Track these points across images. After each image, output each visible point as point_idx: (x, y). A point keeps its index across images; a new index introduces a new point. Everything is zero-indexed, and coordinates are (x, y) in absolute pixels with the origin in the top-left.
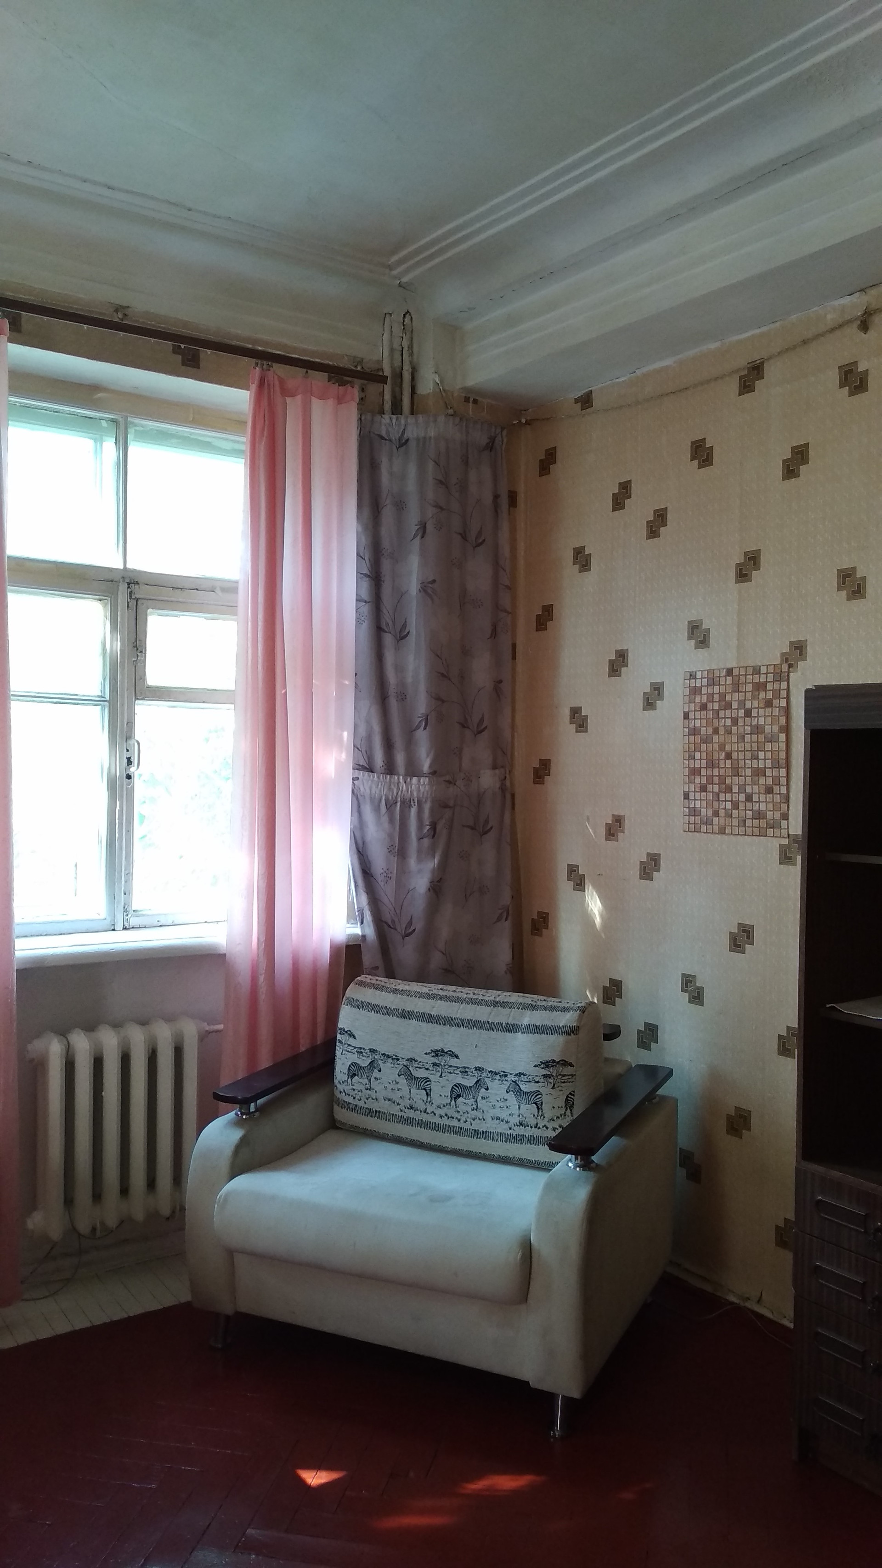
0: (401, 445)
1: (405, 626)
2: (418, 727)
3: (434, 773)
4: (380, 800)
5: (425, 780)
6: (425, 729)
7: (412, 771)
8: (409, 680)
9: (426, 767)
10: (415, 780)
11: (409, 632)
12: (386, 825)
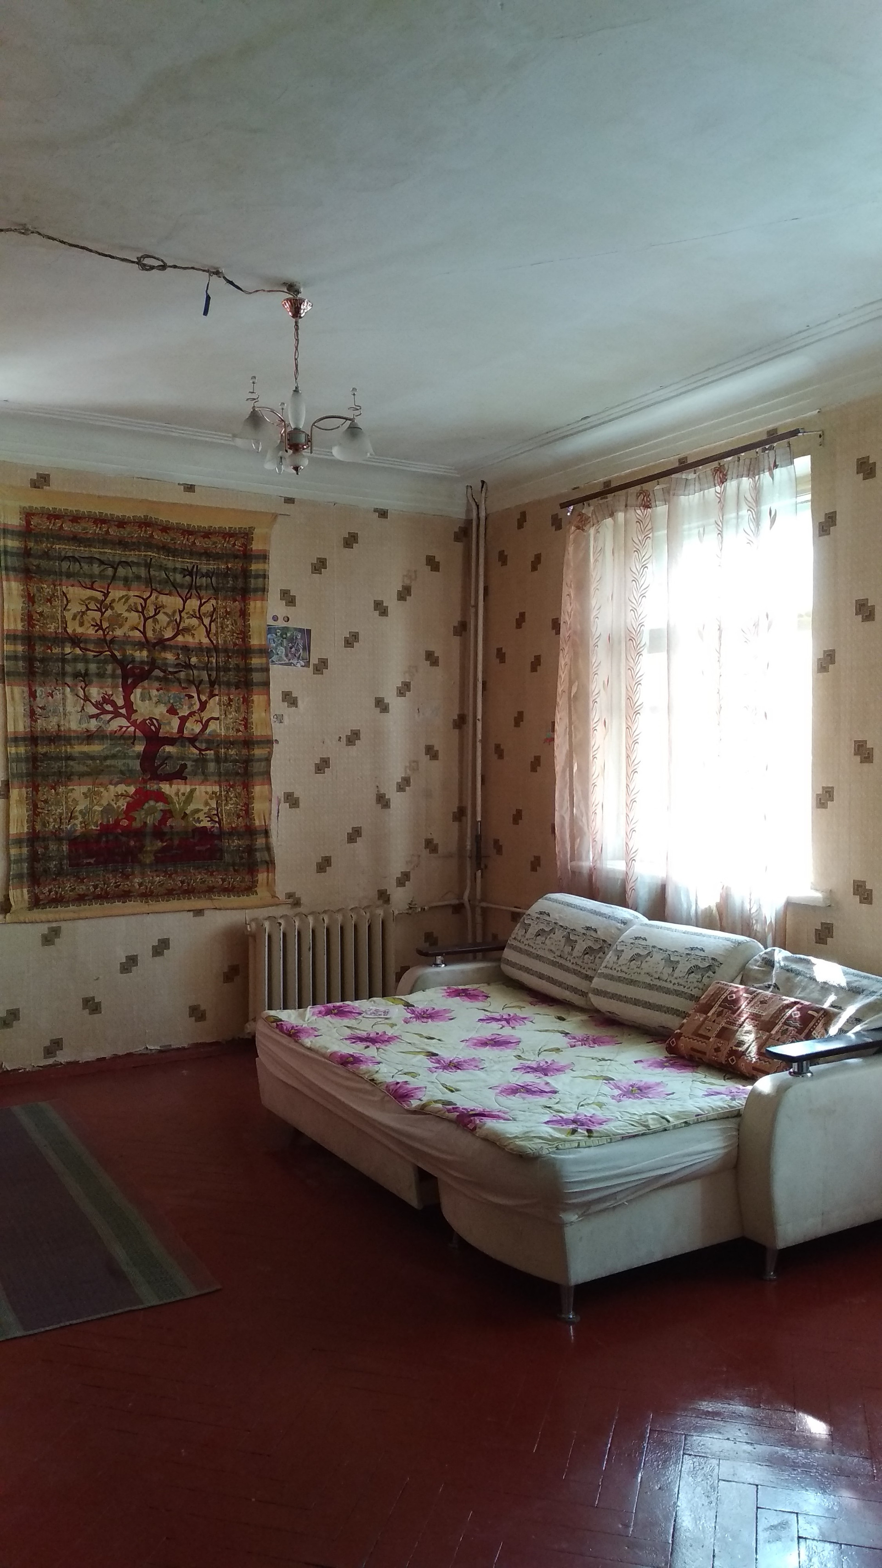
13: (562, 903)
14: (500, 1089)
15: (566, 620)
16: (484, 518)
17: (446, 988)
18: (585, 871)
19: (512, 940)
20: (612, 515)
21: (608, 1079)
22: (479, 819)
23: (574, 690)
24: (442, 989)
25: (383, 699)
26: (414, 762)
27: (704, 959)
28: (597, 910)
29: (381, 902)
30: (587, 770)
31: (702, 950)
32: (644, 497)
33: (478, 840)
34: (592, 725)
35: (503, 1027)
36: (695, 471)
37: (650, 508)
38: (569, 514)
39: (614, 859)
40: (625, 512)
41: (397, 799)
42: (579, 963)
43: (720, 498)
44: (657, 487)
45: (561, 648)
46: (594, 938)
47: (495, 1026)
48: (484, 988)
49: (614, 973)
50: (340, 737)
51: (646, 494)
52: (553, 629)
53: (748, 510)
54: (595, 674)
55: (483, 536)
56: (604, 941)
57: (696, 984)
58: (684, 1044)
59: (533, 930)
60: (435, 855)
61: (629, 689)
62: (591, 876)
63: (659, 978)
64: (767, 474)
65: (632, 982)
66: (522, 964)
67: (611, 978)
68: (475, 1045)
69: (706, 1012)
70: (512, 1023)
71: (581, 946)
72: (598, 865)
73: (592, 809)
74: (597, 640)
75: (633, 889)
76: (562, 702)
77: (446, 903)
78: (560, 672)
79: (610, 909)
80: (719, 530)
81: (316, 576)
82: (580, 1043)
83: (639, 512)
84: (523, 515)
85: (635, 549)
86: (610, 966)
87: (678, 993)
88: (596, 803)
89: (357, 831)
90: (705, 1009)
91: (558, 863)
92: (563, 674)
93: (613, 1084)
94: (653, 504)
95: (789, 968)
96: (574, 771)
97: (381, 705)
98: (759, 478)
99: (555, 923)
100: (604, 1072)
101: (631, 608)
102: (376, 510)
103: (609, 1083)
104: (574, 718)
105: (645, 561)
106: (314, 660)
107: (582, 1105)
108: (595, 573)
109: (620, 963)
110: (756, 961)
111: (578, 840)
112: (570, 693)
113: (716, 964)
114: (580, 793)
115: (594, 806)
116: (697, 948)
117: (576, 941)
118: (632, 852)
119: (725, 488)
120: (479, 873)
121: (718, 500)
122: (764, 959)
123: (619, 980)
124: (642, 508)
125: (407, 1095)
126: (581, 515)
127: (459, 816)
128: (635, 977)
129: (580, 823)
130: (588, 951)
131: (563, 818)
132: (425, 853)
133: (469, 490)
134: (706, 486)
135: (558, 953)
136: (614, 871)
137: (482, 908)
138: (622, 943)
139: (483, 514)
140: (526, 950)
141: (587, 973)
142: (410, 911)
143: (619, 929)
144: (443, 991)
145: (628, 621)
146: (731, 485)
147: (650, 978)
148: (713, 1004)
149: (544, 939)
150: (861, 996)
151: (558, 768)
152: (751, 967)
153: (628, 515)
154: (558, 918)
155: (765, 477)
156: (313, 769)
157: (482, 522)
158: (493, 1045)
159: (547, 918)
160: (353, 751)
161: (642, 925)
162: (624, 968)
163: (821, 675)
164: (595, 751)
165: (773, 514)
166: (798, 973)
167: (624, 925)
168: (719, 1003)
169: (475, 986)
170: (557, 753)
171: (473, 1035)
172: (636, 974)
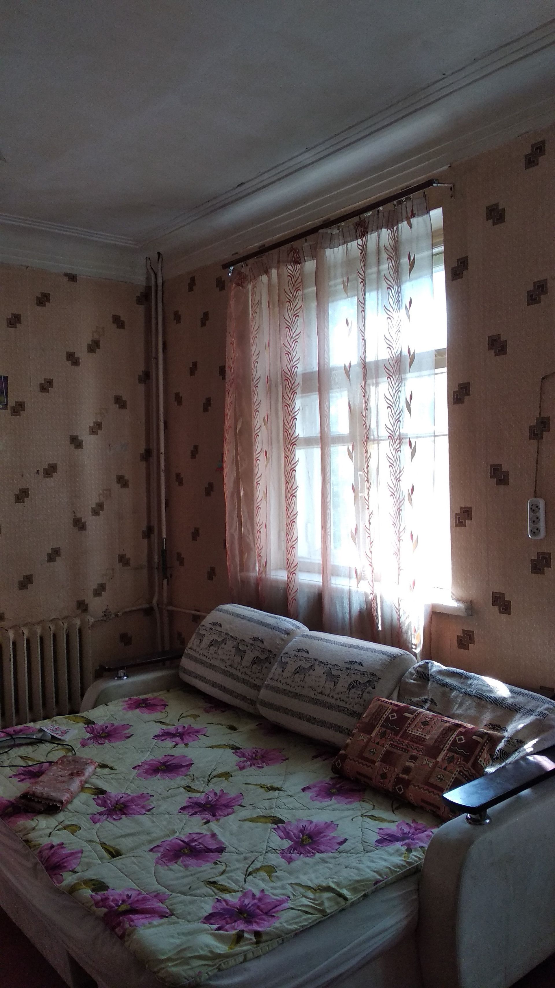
13: (233, 614)
14: (162, 849)
15: (231, 365)
16: (161, 284)
17: (127, 699)
18: (253, 581)
19: (188, 649)
20: (267, 272)
21: (277, 821)
22: (164, 536)
23: (239, 427)
24: (123, 701)
25: (77, 437)
26: (107, 490)
27: (363, 673)
28: (264, 621)
29: (79, 612)
30: (252, 495)
31: (361, 664)
32: (294, 254)
33: (163, 554)
34: (256, 456)
35: (177, 744)
36: (339, 227)
37: (299, 264)
38: (230, 275)
39: (276, 569)
40: (278, 268)
41: (92, 522)
42: (248, 672)
43: (361, 250)
44: (305, 244)
45: (226, 389)
46: (261, 648)
47: (169, 743)
48: (162, 695)
49: (280, 686)
50: (38, 471)
51: (295, 251)
52: (220, 375)
53: (388, 258)
54: (256, 412)
55: (161, 300)
56: (270, 651)
57: (357, 700)
58: (351, 767)
59: (206, 641)
60: (128, 568)
61: (286, 423)
62: (257, 584)
63: (321, 693)
64: (405, 223)
65: (297, 696)
66: (198, 673)
67: (276, 690)
68: (147, 772)
69: (370, 733)
70: (186, 739)
71: (250, 656)
72: (264, 575)
73: (257, 528)
74: (257, 382)
75: (295, 599)
76: (229, 436)
77: (138, 607)
78: (227, 411)
79: (275, 620)
80: (361, 279)
81: (12, 330)
82: (249, 763)
83: (290, 267)
84: (193, 279)
85: (288, 300)
86: (276, 678)
87: (339, 709)
88: (261, 523)
89: (57, 551)
90: (368, 729)
91: (230, 575)
92: (229, 412)
93: (283, 829)
94: (302, 259)
95: (444, 682)
96: (241, 495)
97: (76, 442)
98: (397, 229)
99: (226, 634)
100: (273, 810)
101: (285, 352)
102: (66, 275)
103: (278, 828)
104: (240, 450)
105: (296, 310)
106: (11, 403)
107: (250, 874)
108: (254, 325)
109: (285, 675)
110: (412, 674)
111: (246, 555)
112: (236, 428)
113: (375, 679)
114: (246, 514)
115: (258, 525)
116: (356, 662)
117: (245, 652)
118: (292, 567)
119: (366, 241)
120: (165, 581)
121: (361, 251)
122: (418, 672)
123: (285, 692)
124: (292, 264)
125: (59, 865)
126: (240, 273)
127: (149, 532)
128: (298, 691)
129: (248, 540)
130: (256, 661)
131: (232, 536)
132: (118, 566)
133: (148, 261)
134: (349, 239)
135: (229, 663)
136: (277, 581)
137: (168, 611)
138: (286, 655)
139: (160, 281)
140: (201, 660)
141: (255, 682)
142: (105, 618)
143: (283, 640)
144: (124, 704)
145: (284, 363)
146: (372, 238)
147: (313, 693)
148: (376, 723)
149: (216, 648)
150: (518, 716)
151: (227, 494)
152: (407, 680)
153: (280, 271)
154: (229, 629)
155: (403, 226)
156: (13, 498)
157: (160, 288)
158: (164, 771)
159: (219, 629)
160: (50, 482)
161: (303, 636)
162: (289, 681)
163: (457, 406)
164: (258, 478)
165: (412, 258)
166: (453, 688)
167: (287, 635)
168: (381, 722)
169: (156, 694)
170: (226, 480)
171: (147, 757)
172: (300, 687)
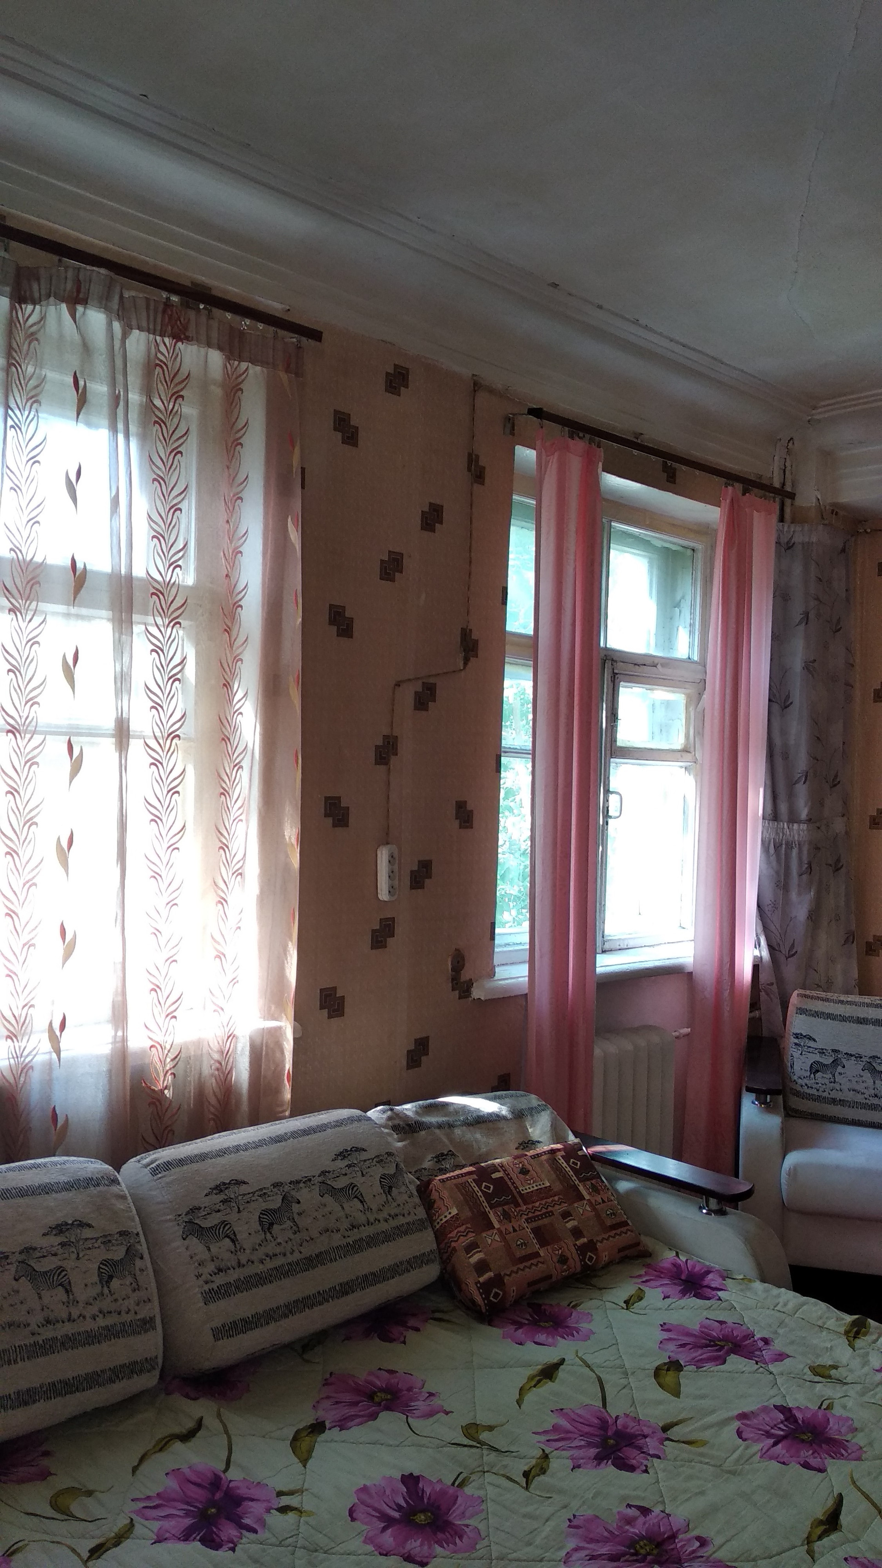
0: (789, 548)
1: (788, 697)
2: (797, 782)
3: (809, 820)
4: (770, 841)
5: (804, 827)
6: (804, 783)
7: (793, 819)
8: (792, 742)
9: (804, 814)
10: (796, 826)
11: (791, 703)
12: (774, 863)
56: (124, 1234)
166: (450, 1126)
168: (486, 1204)
